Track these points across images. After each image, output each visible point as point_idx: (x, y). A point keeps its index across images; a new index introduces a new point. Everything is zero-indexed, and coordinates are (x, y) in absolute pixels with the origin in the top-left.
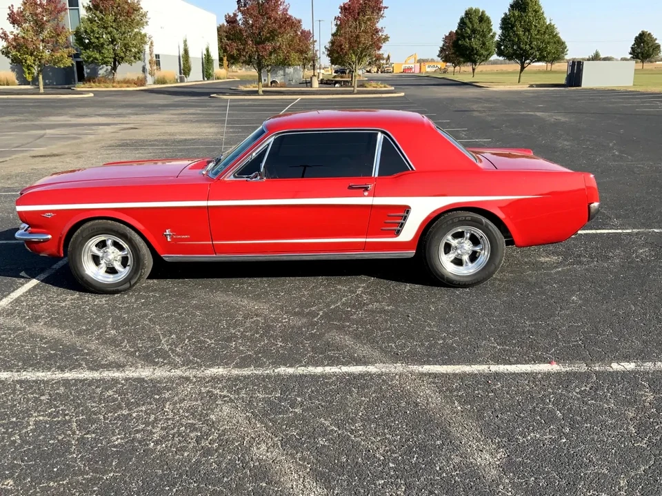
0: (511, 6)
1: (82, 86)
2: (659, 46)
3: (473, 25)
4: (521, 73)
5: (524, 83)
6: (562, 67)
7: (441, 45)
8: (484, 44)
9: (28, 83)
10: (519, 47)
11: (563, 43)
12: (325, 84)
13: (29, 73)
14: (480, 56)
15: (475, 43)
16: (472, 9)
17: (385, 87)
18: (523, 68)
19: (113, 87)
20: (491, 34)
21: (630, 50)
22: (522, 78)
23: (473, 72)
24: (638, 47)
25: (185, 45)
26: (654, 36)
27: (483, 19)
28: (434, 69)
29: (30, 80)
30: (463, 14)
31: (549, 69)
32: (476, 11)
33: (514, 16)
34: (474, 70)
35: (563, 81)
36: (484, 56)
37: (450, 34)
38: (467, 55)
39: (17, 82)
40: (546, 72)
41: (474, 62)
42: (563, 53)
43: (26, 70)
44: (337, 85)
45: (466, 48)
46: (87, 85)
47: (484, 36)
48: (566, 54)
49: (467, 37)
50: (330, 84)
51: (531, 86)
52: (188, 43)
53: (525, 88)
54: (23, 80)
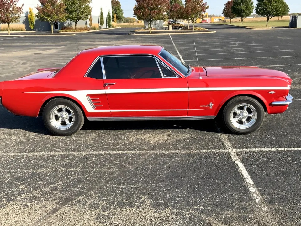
1: (62, 31)
4: (267, 22)
5: (269, 27)
6: (287, 18)
7: (224, 8)
8: (247, 7)
9: (31, 30)
10: (266, 10)
11: (287, 6)
12: (174, 28)
13: (32, 25)
14: (245, 13)
15: (243, 7)
17: (203, 29)
18: (268, 19)
19: (77, 31)
20: (251, 2)
22: (268, 24)
23: (242, 22)
25: (102, 11)
28: (218, 21)
29: (32, 28)
31: (280, 20)
34: (242, 20)
35: (288, 25)
36: (248, 14)
37: (228, 2)
38: (238, 13)
39: (25, 29)
40: (278, 21)
41: (242, 16)
42: (287, 11)
43: (31, 24)
44: (180, 29)
45: (238, 10)
46: (64, 30)
47: (247, 4)
48: (289, 12)
49: (239, 4)
50: (176, 28)
51: (272, 28)
52: (103, 10)
53: (270, 28)
54: (28, 28)
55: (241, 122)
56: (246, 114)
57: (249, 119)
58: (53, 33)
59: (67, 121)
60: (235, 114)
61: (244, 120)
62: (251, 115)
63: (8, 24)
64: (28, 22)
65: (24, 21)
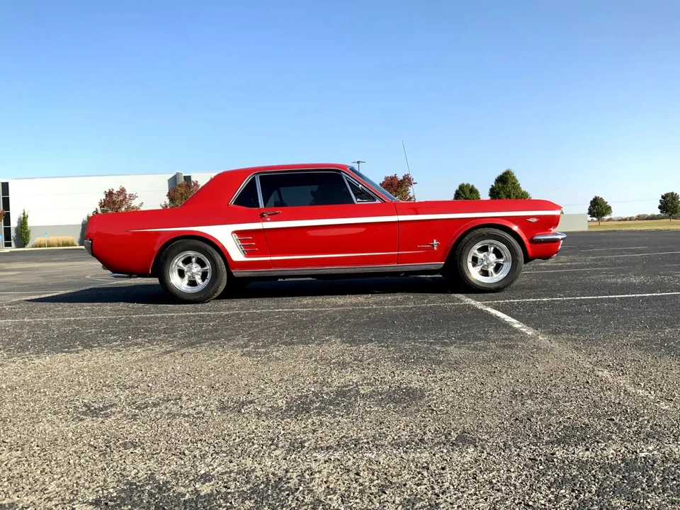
0: (497, 180)
2: (610, 208)
3: (465, 195)
16: (463, 184)
21: (587, 211)
24: (594, 209)
26: (606, 200)
27: (473, 191)
30: (458, 188)
32: (468, 185)
33: (499, 187)
55: (485, 273)
56: (492, 257)
57: (498, 268)
59: (198, 279)
60: (475, 260)
61: (491, 269)
62: (501, 261)
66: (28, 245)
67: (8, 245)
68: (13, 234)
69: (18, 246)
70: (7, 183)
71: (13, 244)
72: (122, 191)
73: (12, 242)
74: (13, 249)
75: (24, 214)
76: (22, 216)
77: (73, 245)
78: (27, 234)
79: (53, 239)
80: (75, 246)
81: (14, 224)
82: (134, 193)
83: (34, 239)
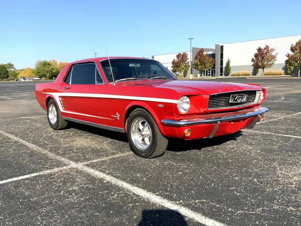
9: (289, 74)
13: (290, 71)
29: (290, 73)
39: (284, 74)
43: (288, 69)
54: (286, 73)
58: (299, 75)
63: (263, 69)
64: (287, 68)
65: (284, 67)
66: (230, 75)
67: (221, 75)
68: (224, 70)
69: (225, 76)
70: (223, 46)
71: (223, 74)
72: (267, 47)
73: (223, 73)
74: (223, 77)
75: (228, 60)
76: (228, 61)
77: (249, 75)
78: (229, 70)
79: (240, 72)
80: (250, 75)
81: (224, 65)
82: (273, 48)
83: (232, 72)
